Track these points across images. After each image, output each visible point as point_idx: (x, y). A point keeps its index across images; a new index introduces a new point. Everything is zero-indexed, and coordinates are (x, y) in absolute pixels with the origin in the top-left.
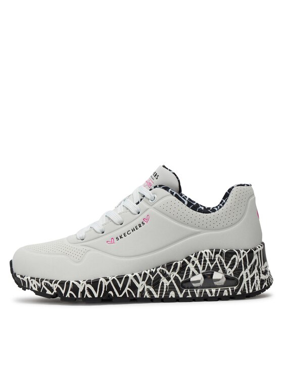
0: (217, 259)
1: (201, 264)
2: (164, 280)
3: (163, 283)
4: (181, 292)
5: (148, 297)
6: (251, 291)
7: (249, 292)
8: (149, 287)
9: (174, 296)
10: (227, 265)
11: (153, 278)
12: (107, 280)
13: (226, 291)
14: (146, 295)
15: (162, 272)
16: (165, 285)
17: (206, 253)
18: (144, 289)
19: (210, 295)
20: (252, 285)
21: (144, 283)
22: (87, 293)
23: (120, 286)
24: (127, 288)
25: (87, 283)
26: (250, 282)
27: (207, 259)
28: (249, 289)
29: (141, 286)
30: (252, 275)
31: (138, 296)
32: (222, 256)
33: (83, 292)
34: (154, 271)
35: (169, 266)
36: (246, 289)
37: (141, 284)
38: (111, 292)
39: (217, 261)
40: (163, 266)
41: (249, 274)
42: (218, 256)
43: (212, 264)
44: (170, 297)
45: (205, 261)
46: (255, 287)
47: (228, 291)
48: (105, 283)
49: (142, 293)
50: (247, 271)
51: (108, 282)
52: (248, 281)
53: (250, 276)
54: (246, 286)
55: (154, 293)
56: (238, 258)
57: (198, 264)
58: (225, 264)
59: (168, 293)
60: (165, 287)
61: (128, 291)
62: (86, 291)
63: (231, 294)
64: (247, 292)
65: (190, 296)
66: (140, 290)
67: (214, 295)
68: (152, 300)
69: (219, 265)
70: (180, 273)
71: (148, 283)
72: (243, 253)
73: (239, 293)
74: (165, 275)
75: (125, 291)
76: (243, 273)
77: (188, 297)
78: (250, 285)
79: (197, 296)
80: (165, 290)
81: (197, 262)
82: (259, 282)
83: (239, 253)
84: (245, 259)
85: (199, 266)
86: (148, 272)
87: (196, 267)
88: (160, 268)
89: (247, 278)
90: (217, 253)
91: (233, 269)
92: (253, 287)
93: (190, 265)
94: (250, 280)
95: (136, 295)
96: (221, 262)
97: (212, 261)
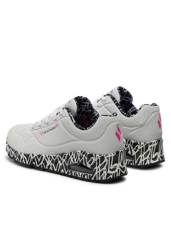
0: (83, 157)
1: (75, 158)
2: (59, 162)
3: (59, 164)
4: (66, 171)
5: (52, 169)
6: (99, 179)
7: (98, 179)
8: (52, 164)
9: (63, 172)
10: (88, 162)
11: (55, 160)
12: (33, 156)
13: (86, 176)
14: (51, 168)
15: (59, 158)
16: (60, 165)
17: (78, 152)
18: (50, 164)
19: (79, 176)
20: (100, 176)
21: (50, 161)
22: (23, 160)
23: (39, 160)
24: (42, 162)
25: (24, 155)
26: (100, 174)
27: (79, 156)
28: (98, 177)
29: (49, 163)
30: (101, 170)
31: (47, 168)
32: (86, 156)
33: (22, 160)
34: (55, 156)
35: (62, 155)
36: (97, 177)
37: (49, 162)
38: (34, 163)
39: (83, 158)
40: (59, 155)
41: (99, 169)
42: (84, 155)
43: (81, 159)
44: (61, 172)
45: (78, 157)
46: (102, 177)
47: (87, 176)
48: (32, 158)
49: (49, 166)
50: (99, 167)
51: (33, 157)
52: (98, 173)
53: (100, 171)
54: (97, 176)
55: (55, 168)
56: (94, 159)
57: (74, 158)
58: (87, 161)
59: (60, 170)
60: (60, 166)
61: (42, 164)
62: (24, 159)
63: (88, 178)
64: (97, 179)
65: (70, 174)
66: (48, 165)
67: (80, 177)
68: (53, 172)
69: (84, 161)
70: (67, 160)
71: (52, 162)
72: (98, 157)
73: (93, 179)
74: (60, 159)
75: (41, 164)
76: (96, 168)
77: (69, 174)
78: (99, 176)
79: (73, 175)
80: (59, 168)
81: (74, 157)
82: (106, 175)
83: (95, 156)
84: (98, 160)
85: (75, 159)
86: (52, 156)
87: (73, 159)
88: (58, 155)
89: (98, 171)
90: (84, 153)
91: (91, 165)
92: (101, 177)
93: (71, 157)
94: (100, 172)
95: (46, 167)
96: (85, 159)
97: (81, 157)
